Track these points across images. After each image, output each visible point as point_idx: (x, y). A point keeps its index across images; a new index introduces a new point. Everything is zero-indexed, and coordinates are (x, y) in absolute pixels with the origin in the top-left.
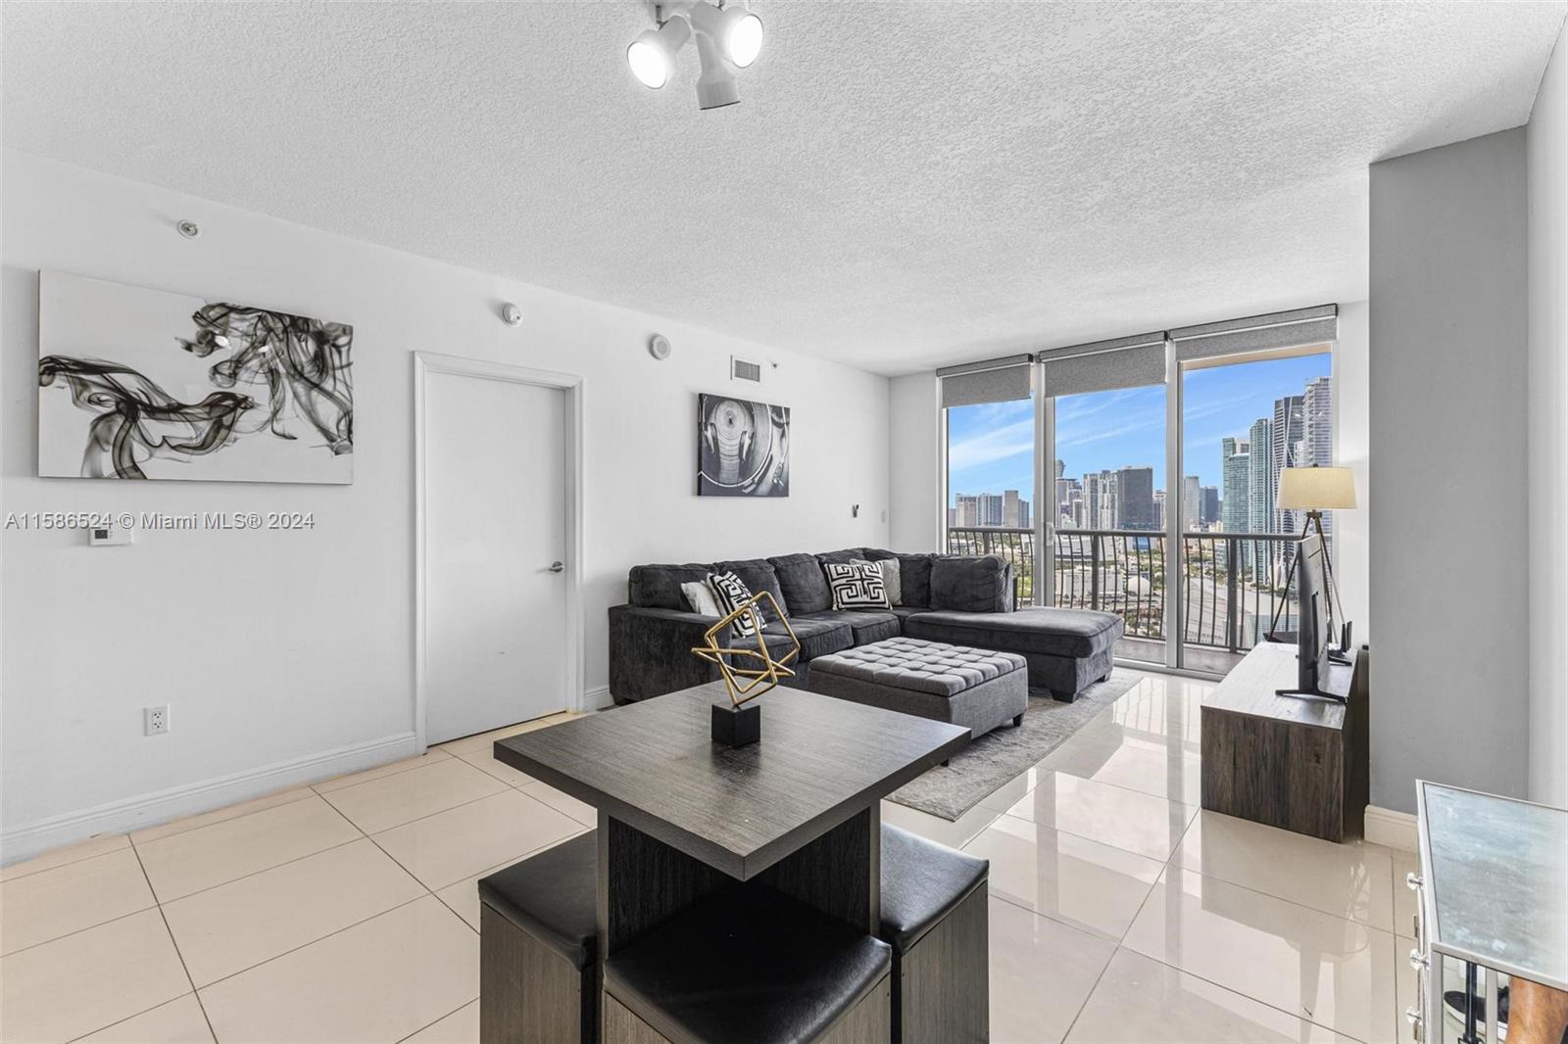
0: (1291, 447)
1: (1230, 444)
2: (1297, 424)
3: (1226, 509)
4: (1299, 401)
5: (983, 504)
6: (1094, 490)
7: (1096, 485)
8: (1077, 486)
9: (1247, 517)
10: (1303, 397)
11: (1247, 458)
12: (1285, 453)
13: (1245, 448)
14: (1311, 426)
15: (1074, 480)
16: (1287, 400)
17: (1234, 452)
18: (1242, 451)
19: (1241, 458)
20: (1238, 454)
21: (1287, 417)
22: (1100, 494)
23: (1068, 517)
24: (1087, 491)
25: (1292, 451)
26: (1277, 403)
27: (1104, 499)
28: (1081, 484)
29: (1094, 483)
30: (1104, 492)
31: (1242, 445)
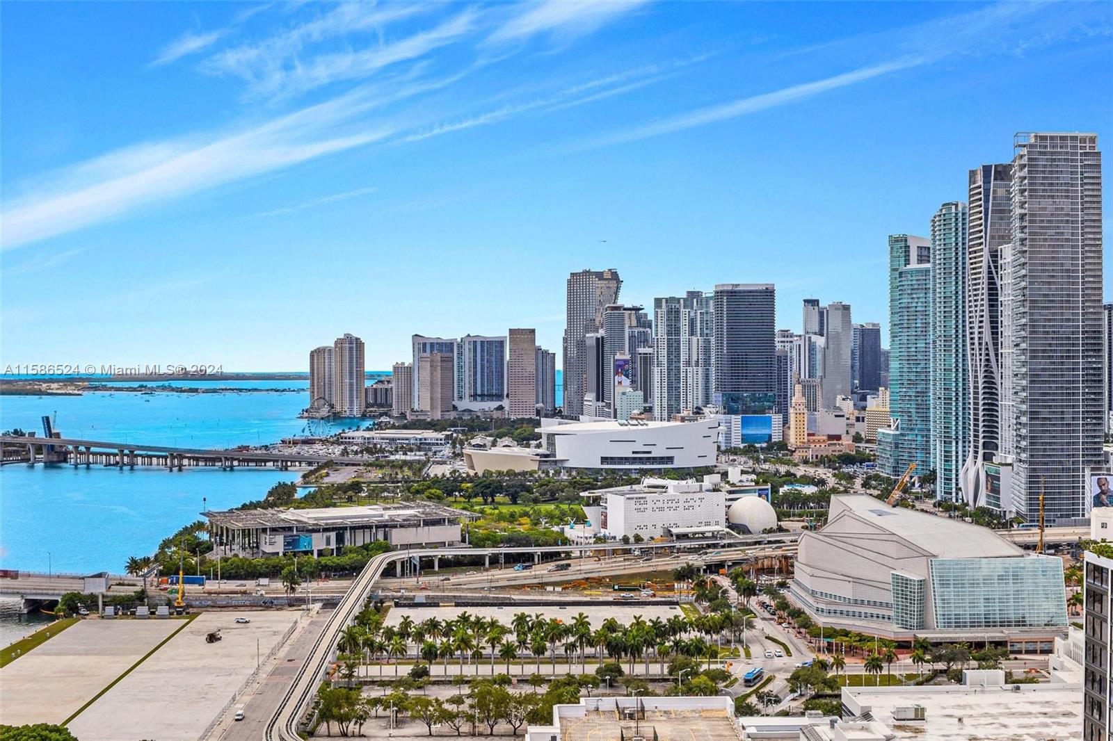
0: (994, 256)
1: (900, 245)
2: (1002, 212)
3: (894, 365)
4: (1002, 173)
5: (467, 355)
6: (673, 330)
7: (677, 319)
8: (643, 322)
9: (927, 380)
10: (1010, 166)
11: (927, 271)
12: (985, 270)
13: (924, 255)
14: (1022, 217)
15: (637, 309)
16: (987, 169)
17: (907, 262)
18: (920, 261)
19: (918, 271)
20: (914, 265)
21: (987, 201)
22: (684, 337)
23: (626, 382)
24: (659, 332)
25: (995, 262)
26: (973, 174)
27: (690, 346)
28: (651, 317)
29: (673, 315)
30: (692, 333)
31: (920, 248)
